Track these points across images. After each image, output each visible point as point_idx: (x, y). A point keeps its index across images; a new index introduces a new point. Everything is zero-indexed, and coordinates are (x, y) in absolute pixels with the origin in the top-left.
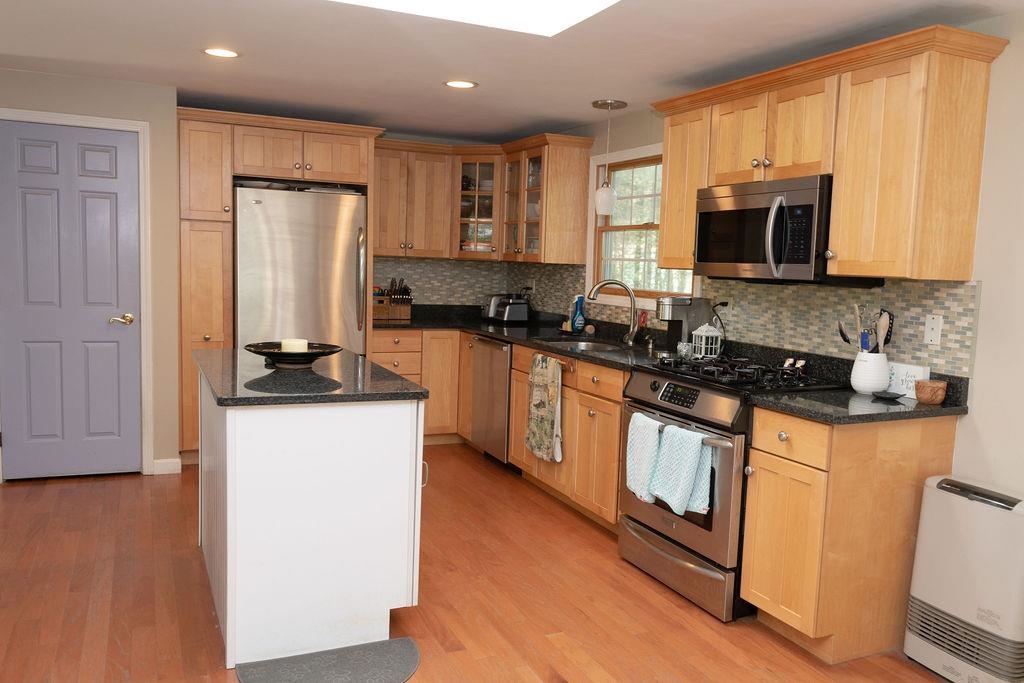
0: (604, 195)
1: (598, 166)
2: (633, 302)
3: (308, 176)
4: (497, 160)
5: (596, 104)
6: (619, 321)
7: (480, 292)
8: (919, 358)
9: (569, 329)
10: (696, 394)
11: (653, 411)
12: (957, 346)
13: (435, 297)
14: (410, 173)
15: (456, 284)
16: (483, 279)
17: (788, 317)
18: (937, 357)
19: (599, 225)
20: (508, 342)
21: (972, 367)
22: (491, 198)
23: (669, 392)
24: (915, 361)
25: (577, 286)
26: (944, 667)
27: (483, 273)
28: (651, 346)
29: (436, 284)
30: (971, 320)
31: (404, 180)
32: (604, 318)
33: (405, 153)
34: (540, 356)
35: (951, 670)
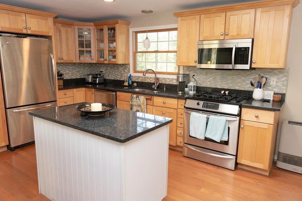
0: (147, 42)
1: (133, 32)
2: (156, 76)
3: (29, 32)
4: (91, 28)
5: (143, 11)
6: (147, 82)
7: (82, 74)
8: (269, 89)
9: (127, 85)
10: (218, 105)
11: (199, 111)
12: (282, 85)
13: (68, 76)
14: (60, 31)
15: (74, 71)
16: (82, 69)
17: (219, 79)
18: (275, 88)
19: (134, 51)
20: (114, 91)
21: (286, 91)
22: (90, 41)
23: (205, 105)
24: (267, 90)
25: (126, 70)
26: (293, 169)
27: (82, 67)
28: (165, 89)
29: (67, 71)
30: (286, 78)
31: (58, 34)
32: (140, 80)
33: (58, 24)
34: (135, 96)
35: (295, 169)
